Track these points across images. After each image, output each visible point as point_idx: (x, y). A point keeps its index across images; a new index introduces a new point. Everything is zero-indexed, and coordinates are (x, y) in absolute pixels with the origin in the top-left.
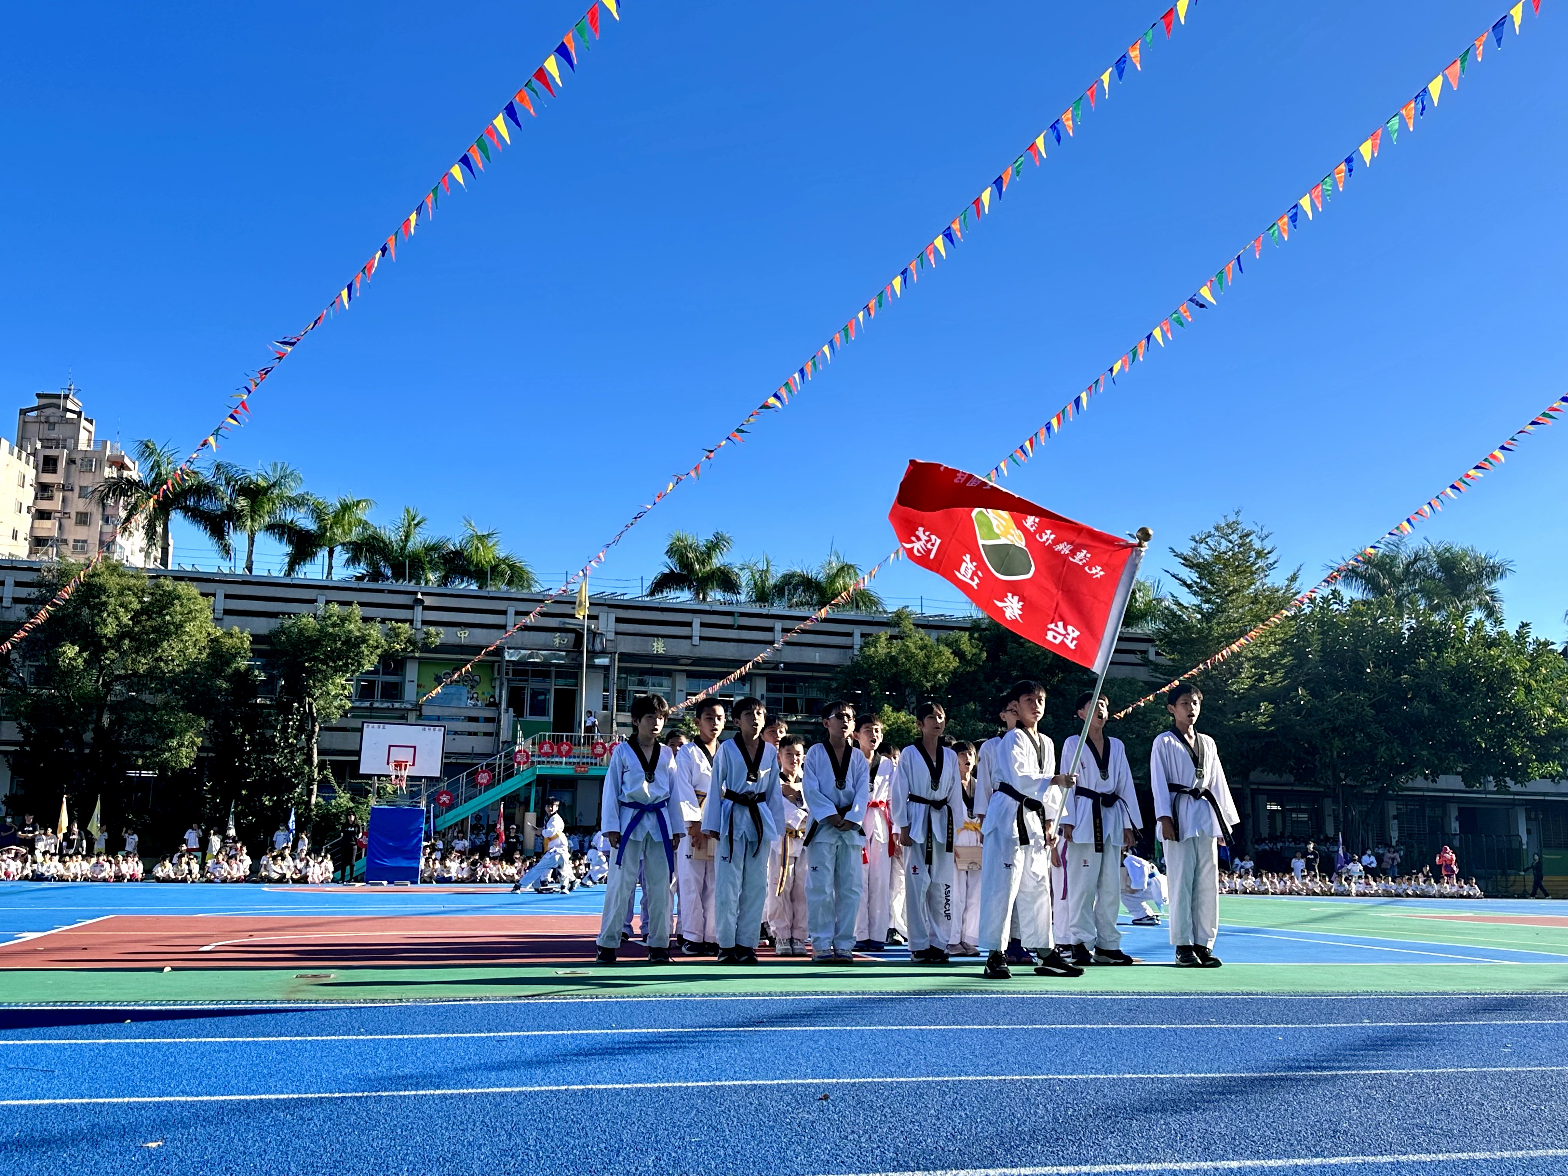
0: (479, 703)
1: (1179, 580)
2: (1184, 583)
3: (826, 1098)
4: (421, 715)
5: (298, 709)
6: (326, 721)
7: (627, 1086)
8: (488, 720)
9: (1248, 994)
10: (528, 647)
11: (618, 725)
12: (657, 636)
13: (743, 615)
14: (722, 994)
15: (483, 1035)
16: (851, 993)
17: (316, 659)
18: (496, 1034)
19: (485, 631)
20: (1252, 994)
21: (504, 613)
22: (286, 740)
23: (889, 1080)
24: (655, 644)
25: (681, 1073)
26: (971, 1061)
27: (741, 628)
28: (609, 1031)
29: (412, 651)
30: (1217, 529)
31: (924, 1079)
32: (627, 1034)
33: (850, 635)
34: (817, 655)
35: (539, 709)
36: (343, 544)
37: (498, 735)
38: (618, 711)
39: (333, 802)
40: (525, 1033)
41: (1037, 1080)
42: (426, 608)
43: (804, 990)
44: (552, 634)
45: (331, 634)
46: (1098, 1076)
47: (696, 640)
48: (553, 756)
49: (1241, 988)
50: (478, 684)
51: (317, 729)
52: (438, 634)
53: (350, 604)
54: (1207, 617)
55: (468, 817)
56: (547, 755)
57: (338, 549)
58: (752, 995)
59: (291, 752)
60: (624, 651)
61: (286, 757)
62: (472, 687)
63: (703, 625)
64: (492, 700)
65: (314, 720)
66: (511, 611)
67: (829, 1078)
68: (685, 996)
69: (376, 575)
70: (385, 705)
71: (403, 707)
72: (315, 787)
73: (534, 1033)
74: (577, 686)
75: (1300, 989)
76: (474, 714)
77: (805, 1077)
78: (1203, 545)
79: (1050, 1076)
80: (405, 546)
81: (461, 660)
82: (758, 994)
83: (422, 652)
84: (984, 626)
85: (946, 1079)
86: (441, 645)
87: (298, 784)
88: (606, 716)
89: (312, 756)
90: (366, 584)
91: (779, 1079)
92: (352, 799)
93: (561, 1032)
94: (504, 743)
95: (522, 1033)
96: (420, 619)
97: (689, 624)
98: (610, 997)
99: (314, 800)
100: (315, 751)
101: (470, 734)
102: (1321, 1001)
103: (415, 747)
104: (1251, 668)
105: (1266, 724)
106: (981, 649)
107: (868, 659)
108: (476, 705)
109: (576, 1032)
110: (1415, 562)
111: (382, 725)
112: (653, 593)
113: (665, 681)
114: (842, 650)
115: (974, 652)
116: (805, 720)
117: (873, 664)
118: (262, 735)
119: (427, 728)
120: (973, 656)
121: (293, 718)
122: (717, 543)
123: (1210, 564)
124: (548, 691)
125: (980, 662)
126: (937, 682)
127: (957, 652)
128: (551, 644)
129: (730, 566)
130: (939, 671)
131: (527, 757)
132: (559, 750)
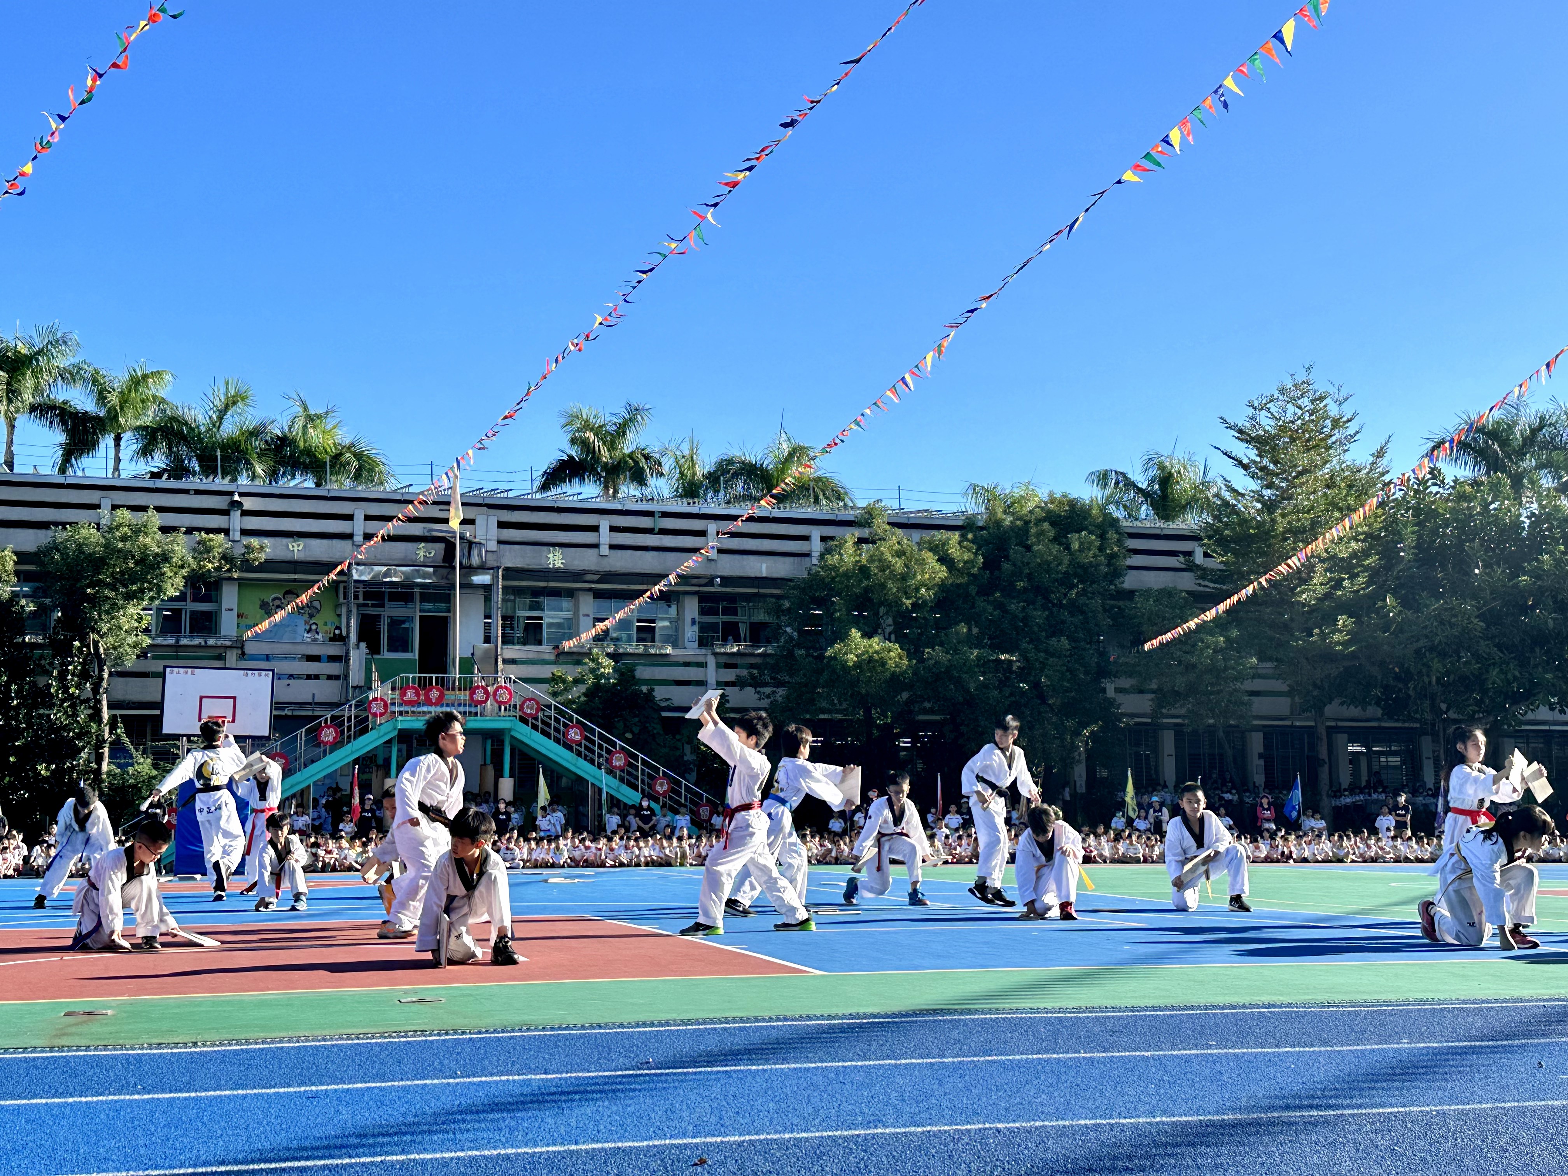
0: (320, 637)
1: (1233, 458)
2: (1240, 463)
3: (702, 1162)
4: (243, 654)
5: (80, 649)
6: (117, 664)
7: (460, 1154)
8: (332, 659)
9: (1269, 1006)
10: (383, 562)
11: (505, 661)
12: (553, 545)
13: (666, 515)
14: (606, 1024)
15: (292, 1089)
16: (771, 1019)
17: (101, 583)
18: (308, 1088)
19: (325, 542)
20: (1274, 1006)
21: (350, 517)
22: (66, 689)
23: (787, 1136)
24: (551, 555)
25: (530, 1136)
26: (895, 1107)
27: (664, 532)
28: (451, 1081)
29: (229, 570)
30: (1282, 391)
31: (830, 1133)
32: (474, 1084)
33: (806, 538)
34: (764, 565)
35: (400, 643)
36: (135, 430)
37: (346, 677)
38: (503, 643)
39: (131, 770)
40: (346, 1086)
41: (968, 1131)
42: (245, 513)
43: (712, 1016)
44: (415, 545)
45: (120, 551)
46: (1046, 1123)
47: (604, 550)
48: (419, 705)
49: (1263, 999)
50: (318, 611)
51: (106, 675)
52: (262, 548)
53: (144, 509)
54: (1269, 506)
55: (309, 786)
56: (411, 703)
57: (127, 436)
58: (644, 1025)
59: (73, 706)
60: (509, 565)
61: (66, 712)
62: (311, 616)
63: (613, 529)
64: (337, 632)
65: (101, 664)
66: (359, 516)
67: (714, 1135)
68: (560, 1028)
69: (178, 470)
70: (197, 641)
71: (219, 643)
72: (106, 751)
73: (355, 1086)
74: (449, 611)
75: (1337, 998)
76: (313, 651)
77: (684, 1135)
78: (1263, 413)
79: (987, 1125)
80: (218, 431)
81: (295, 580)
82: (652, 1024)
83: (241, 571)
84: (980, 524)
85: (857, 1132)
86: (266, 561)
87: (84, 748)
88: (487, 651)
89: (100, 711)
90: (164, 482)
91: (651, 1138)
92: (155, 766)
93: (390, 1084)
94: (355, 688)
95: (340, 1086)
96: (238, 528)
97: (595, 529)
98: (463, 1033)
99: (105, 767)
100: (105, 703)
101: (309, 677)
102: (1357, 1014)
103: (234, 698)
104: (1326, 570)
105: (1345, 644)
106: (976, 554)
107: (830, 569)
108: (315, 640)
109: (409, 1083)
110: (1541, 428)
111: (190, 670)
112: (545, 487)
113: (566, 603)
114: (796, 559)
115: (966, 558)
116: (750, 651)
117: (837, 576)
118: (33, 684)
119: (250, 672)
120: (965, 562)
121: (73, 662)
122: (630, 420)
123: (1273, 438)
124: (411, 619)
125: (975, 571)
126: (919, 598)
127: (945, 559)
128: (414, 557)
129: (649, 449)
130: (922, 584)
131: (386, 706)
132: (427, 696)
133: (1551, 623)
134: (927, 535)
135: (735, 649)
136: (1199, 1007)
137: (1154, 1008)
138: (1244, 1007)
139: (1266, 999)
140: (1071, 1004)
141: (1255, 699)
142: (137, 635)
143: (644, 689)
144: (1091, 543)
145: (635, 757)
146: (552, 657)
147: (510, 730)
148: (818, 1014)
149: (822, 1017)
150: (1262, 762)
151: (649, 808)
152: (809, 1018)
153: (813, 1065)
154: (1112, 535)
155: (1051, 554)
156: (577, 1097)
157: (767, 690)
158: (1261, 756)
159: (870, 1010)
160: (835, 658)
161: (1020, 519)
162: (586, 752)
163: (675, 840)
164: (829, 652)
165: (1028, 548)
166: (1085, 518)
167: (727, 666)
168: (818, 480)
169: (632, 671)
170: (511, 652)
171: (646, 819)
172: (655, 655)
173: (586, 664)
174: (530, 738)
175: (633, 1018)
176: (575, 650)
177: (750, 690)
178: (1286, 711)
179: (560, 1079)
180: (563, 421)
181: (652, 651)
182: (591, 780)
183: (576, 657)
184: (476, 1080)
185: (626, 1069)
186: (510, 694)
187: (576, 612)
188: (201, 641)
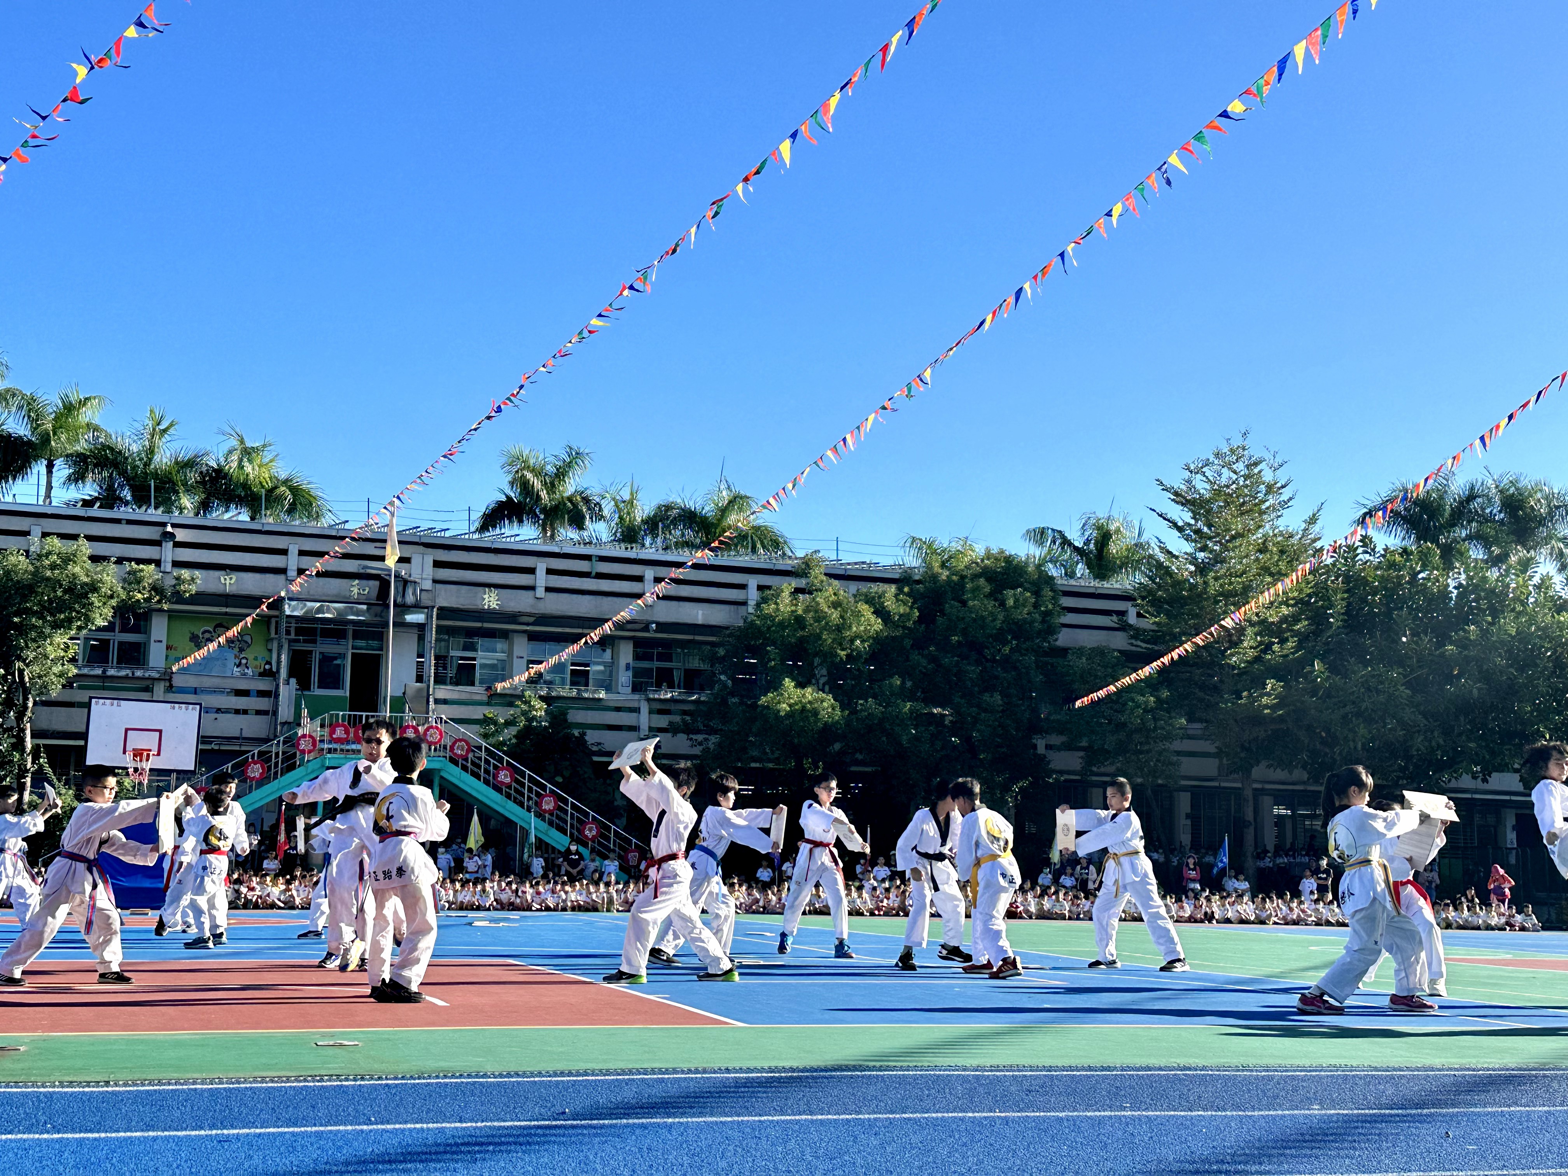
0: (249, 672)
1: (1168, 520)
2: (1175, 525)
4: (171, 686)
5: (5, 677)
6: (42, 693)
8: (262, 694)
10: (317, 597)
11: (437, 701)
12: (489, 585)
13: (603, 559)
14: (524, 1073)
15: (202, 1132)
16: (690, 1071)
17: (28, 611)
18: (219, 1132)
19: (257, 576)
21: (284, 552)
24: (486, 596)
27: (600, 576)
28: (365, 1127)
29: (159, 602)
30: (1217, 455)
32: (387, 1131)
33: (743, 587)
34: (700, 612)
35: (331, 679)
36: (67, 456)
37: (275, 713)
38: (436, 682)
40: (258, 1131)
42: (178, 545)
43: (630, 1066)
44: (349, 581)
45: (48, 579)
47: (540, 592)
48: (348, 743)
50: (249, 646)
51: (30, 704)
52: (193, 579)
53: (74, 537)
54: (1202, 569)
56: (339, 740)
57: (58, 463)
58: (562, 1074)
60: (445, 604)
62: (241, 650)
63: (550, 572)
64: (267, 667)
65: (26, 692)
66: (294, 550)
68: (477, 1076)
69: (109, 499)
70: (123, 673)
71: (147, 675)
72: (28, 780)
73: (268, 1130)
74: (381, 650)
76: (243, 685)
78: (1199, 476)
80: (150, 460)
81: (226, 614)
82: (570, 1074)
83: (171, 603)
84: (917, 578)
86: (198, 594)
88: (419, 690)
89: (24, 739)
90: (95, 511)
93: (302, 1129)
94: (283, 724)
95: (252, 1130)
96: (170, 559)
97: (532, 571)
98: (380, 1078)
100: (28, 732)
101: (237, 712)
103: (160, 731)
104: (1256, 634)
105: (1273, 707)
106: (911, 608)
107: (766, 619)
109: (322, 1129)
110: (1471, 499)
111: (115, 702)
112: (483, 528)
113: (500, 645)
114: (732, 607)
115: (902, 611)
116: (683, 697)
117: (772, 625)
119: (177, 706)
120: (901, 616)
122: (571, 462)
123: (1208, 501)
124: (343, 656)
125: (910, 624)
126: (852, 651)
127: (880, 612)
128: (348, 594)
129: (589, 492)
130: (857, 636)
131: (314, 744)
132: (356, 734)
133: (1475, 692)
134: (864, 587)
135: (669, 695)
136: (1115, 1068)
137: (1070, 1068)
138: (1160, 1069)
139: (1182, 1061)
140: (988, 1062)
141: (1183, 759)
142: (63, 665)
143: (576, 733)
144: (1026, 600)
145: (565, 801)
146: (485, 698)
147: (439, 770)
148: (737, 1065)
149: (741, 1070)
150: (1189, 822)
151: (577, 852)
152: (728, 1070)
153: (729, 1119)
154: (1047, 593)
155: (986, 609)
156: (491, 1148)
157: (700, 737)
158: (1188, 816)
159: (787, 1064)
160: (768, 707)
161: (956, 574)
162: (515, 795)
163: (602, 886)
164: (762, 701)
165: (964, 603)
166: (1021, 575)
167: (660, 712)
168: (757, 528)
169: (564, 714)
170: (442, 692)
171: (574, 864)
172: (588, 699)
173: (517, 706)
174: (459, 779)
175: (551, 1068)
176: (508, 692)
177: (682, 737)
178: (1214, 772)
179: (475, 1128)
180: (503, 460)
181: (586, 695)
182: (520, 823)
183: (509, 699)
184: (389, 1127)
185: (544, 1120)
186: (441, 734)
187: (510, 654)
188: (128, 672)
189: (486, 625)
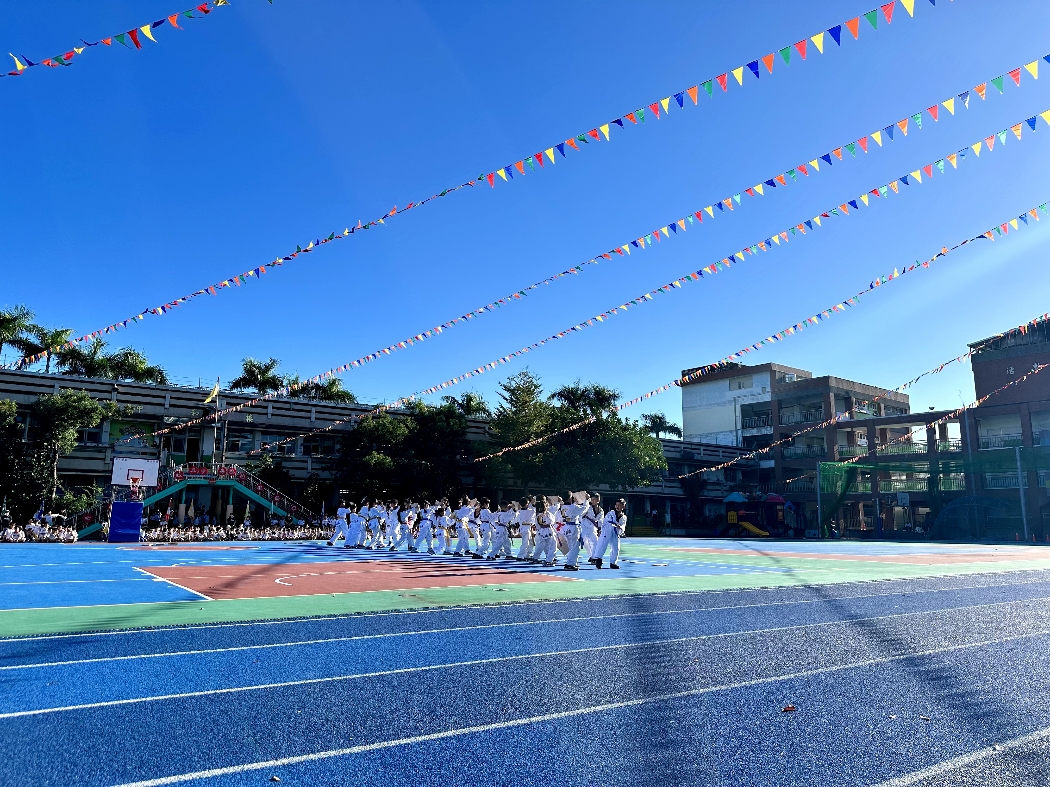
1: (503, 396)
2: (505, 398)
4: (114, 450)
5: (47, 446)
6: (63, 453)
10: (177, 416)
11: (226, 458)
12: (249, 413)
13: (294, 403)
17: (63, 420)
19: (152, 407)
21: (164, 397)
22: (39, 463)
24: (247, 417)
27: (293, 410)
29: (117, 417)
30: (519, 375)
33: (349, 415)
35: (178, 448)
36: (57, 354)
38: (226, 451)
42: (119, 393)
44: (190, 410)
45: (74, 406)
47: (270, 416)
48: (197, 474)
51: (57, 458)
52: (132, 408)
54: (515, 413)
55: (148, 506)
56: (193, 474)
57: (53, 356)
59: (42, 470)
60: (231, 420)
61: (39, 472)
63: (274, 408)
64: (155, 443)
65: (55, 452)
66: (168, 397)
70: (94, 445)
71: (104, 446)
72: (55, 489)
74: (200, 437)
78: (513, 381)
80: (94, 356)
81: (137, 421)
83: (122, 417)
86: (134, 414)
87: (46, 487)
88: (218, 453)
89: (54, 472)
92: (74, 496)
94: (163, 466)
96: (115, 399)
97: (265, 407)
99: (54, 496)
100: (55, 469)
103: (143, 471)
105: (539, 462)
106: (416, 425)
107: (363, 428)
108: (146, 446)
110: (585, 391)
111: (125, 459)
113: (249, 436)
114: (345, 423)
115: (413, 426)
116: (325, 457)
117: (366, 430)
118: (25, 460)
119: (150, 460)
120: (413, 428)
121: (44, 451)
122: (271, 364)
123: (515, 390)
124: (185, 439)
125: (416, 431)
126: (397, 440)
127: (407, 427)
128: (190, 414)
129: (278, 376)
130: (399, 435)
131: (182, 475)
132: (200, 471)
133: (601, 458)
134: (399, 417)
135: (320, 456)
141: (509, 480)
142: (72, 441)
143: (285, 470)
144: (457, 422)
145: (284, 497)
146: (246, 457)
147: (233, 486)
151: (290, 517)
154: (463, 420)
155: (444, 426)
157: (334, 472)
161: (431, 412)
162: (264, 495)
164: (364, 459)
165: (436, 423)
166: (454, 414)
167: (317, 462)
168: (344, 392)
169: (280, 463)
170: (229, 454)
171: (289, 522)
172: (288, 457)
173: (260, 460)
174: (242, 489)
176: (255, 454)
177: (327, 473)
180: (244, 363)
181: (287, 456)
182: (266, 506)
183: (253, 458)
186: (235, 471)
187: (253, 439)
188: (96, 444)
189: (246, 428)
